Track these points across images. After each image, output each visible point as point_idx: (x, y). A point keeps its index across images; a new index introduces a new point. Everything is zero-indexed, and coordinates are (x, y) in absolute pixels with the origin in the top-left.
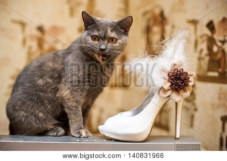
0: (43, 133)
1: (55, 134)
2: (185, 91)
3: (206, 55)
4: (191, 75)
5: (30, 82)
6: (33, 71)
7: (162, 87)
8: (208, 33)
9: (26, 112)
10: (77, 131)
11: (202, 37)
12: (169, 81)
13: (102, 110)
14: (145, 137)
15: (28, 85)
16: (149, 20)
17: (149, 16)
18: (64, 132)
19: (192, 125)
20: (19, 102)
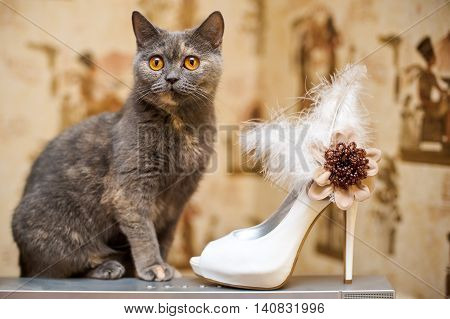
0: (82, 273)
1: (106, 274)
2: (360, 187)
3: (418, 108)
4: (371, 155)
5: (54, 172)
6: (60, 150)
7: (313, 181)
8: (421, 62)
9: (47, 231)
10: (147, 270)
11: (408, 70)
12: (326, 168)
13: (214, 221)
14: (281, 279)
15: (50, 177)
16: (304, 37)
17: (304, 28)
18: (123, 271)
19: (391, 251)
20: (34, 211)
